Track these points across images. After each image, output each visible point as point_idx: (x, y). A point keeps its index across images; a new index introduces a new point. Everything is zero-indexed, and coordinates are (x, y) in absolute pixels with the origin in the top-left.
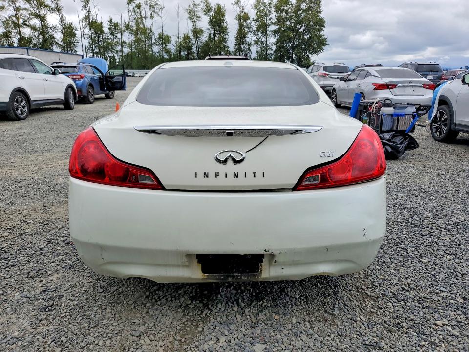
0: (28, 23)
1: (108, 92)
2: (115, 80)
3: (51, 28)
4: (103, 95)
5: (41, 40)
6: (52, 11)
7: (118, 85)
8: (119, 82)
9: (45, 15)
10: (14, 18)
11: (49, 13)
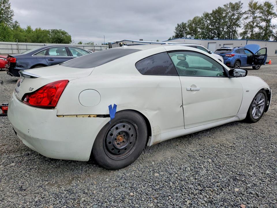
0: (259, 25)
1: (254, 65)
2: (259, 58)
3: (272, 26)
4: (251, 67)
5: (263, 34)
6: (275, 16)
7: (260, 61)
8: (262, 59)
9: (271, 19)
10: (251, 23)
11: (273, 17)
